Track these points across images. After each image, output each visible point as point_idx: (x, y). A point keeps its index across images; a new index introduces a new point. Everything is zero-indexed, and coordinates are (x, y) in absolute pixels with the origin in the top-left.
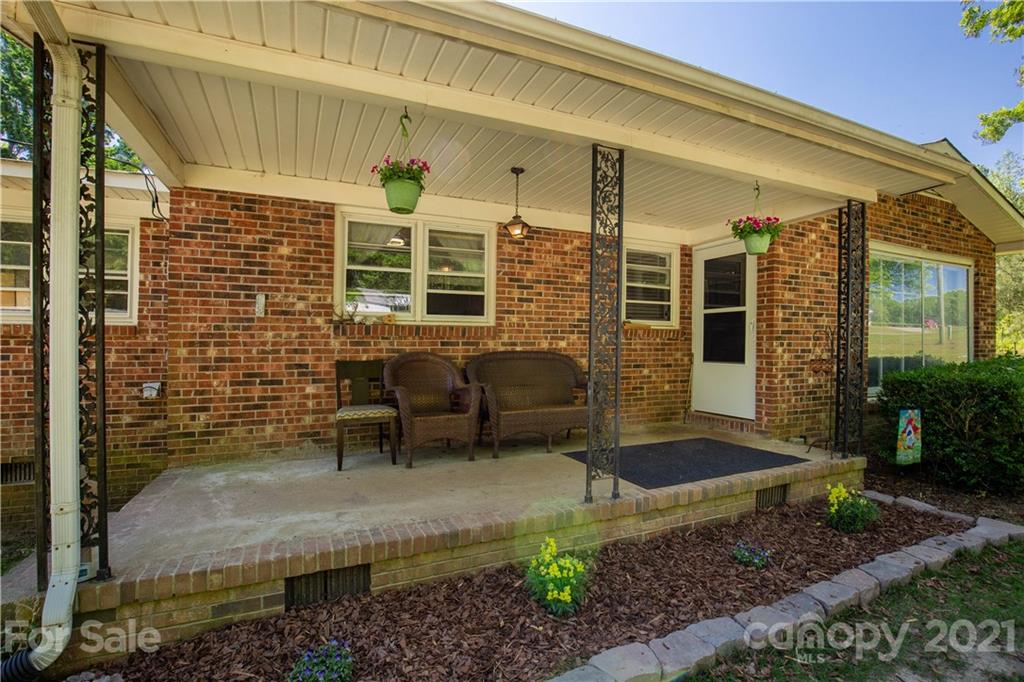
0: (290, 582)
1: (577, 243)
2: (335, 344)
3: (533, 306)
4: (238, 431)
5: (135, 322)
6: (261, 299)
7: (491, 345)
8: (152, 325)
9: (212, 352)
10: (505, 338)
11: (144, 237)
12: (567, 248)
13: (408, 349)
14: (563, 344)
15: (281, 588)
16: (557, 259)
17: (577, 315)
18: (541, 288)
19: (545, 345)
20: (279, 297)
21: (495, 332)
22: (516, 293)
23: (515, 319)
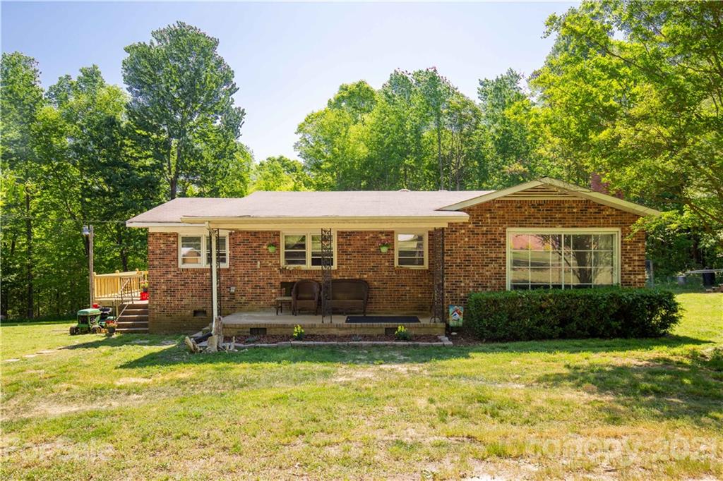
0: (251, 329)
1: (371, 235)
2: (280, 276)
3: (352, 262)
4: (253, 303)
5: (228, 267)
6: (259, 263)
7: (335, 277)
8: (233, 268)
9: (246, 279)
10: (341, 274)
11: (230, 239)
12: (367, 237)
13: (304, 278)
14: (365, 276)
15: (249, 330)
16: (362, 243)
17: (372, 264)
18: (355, 254)
19: (357, 277)
20: (264, 262)
21: (336, 272)
22: (345, 257)
23: (344, 267)
